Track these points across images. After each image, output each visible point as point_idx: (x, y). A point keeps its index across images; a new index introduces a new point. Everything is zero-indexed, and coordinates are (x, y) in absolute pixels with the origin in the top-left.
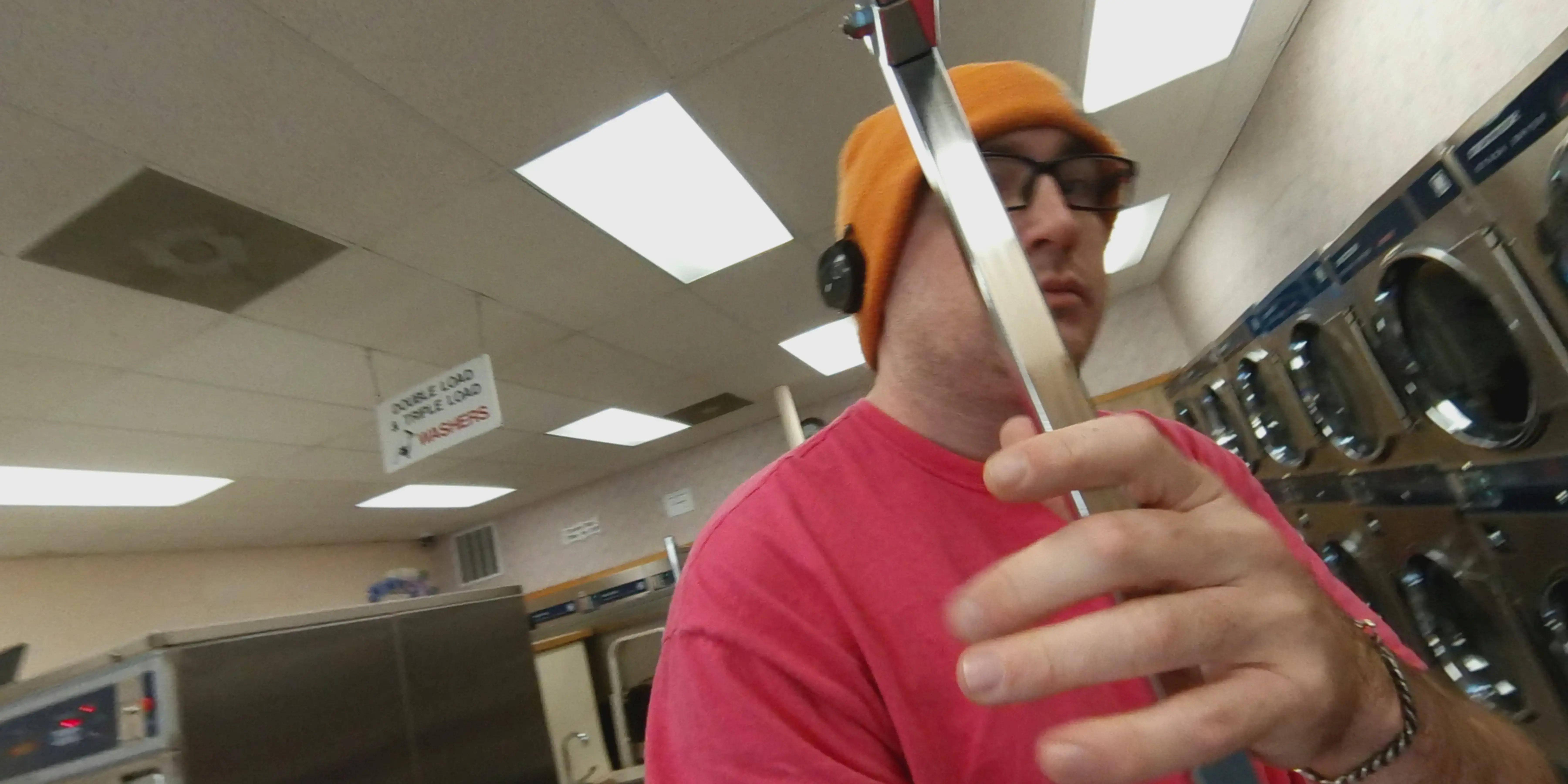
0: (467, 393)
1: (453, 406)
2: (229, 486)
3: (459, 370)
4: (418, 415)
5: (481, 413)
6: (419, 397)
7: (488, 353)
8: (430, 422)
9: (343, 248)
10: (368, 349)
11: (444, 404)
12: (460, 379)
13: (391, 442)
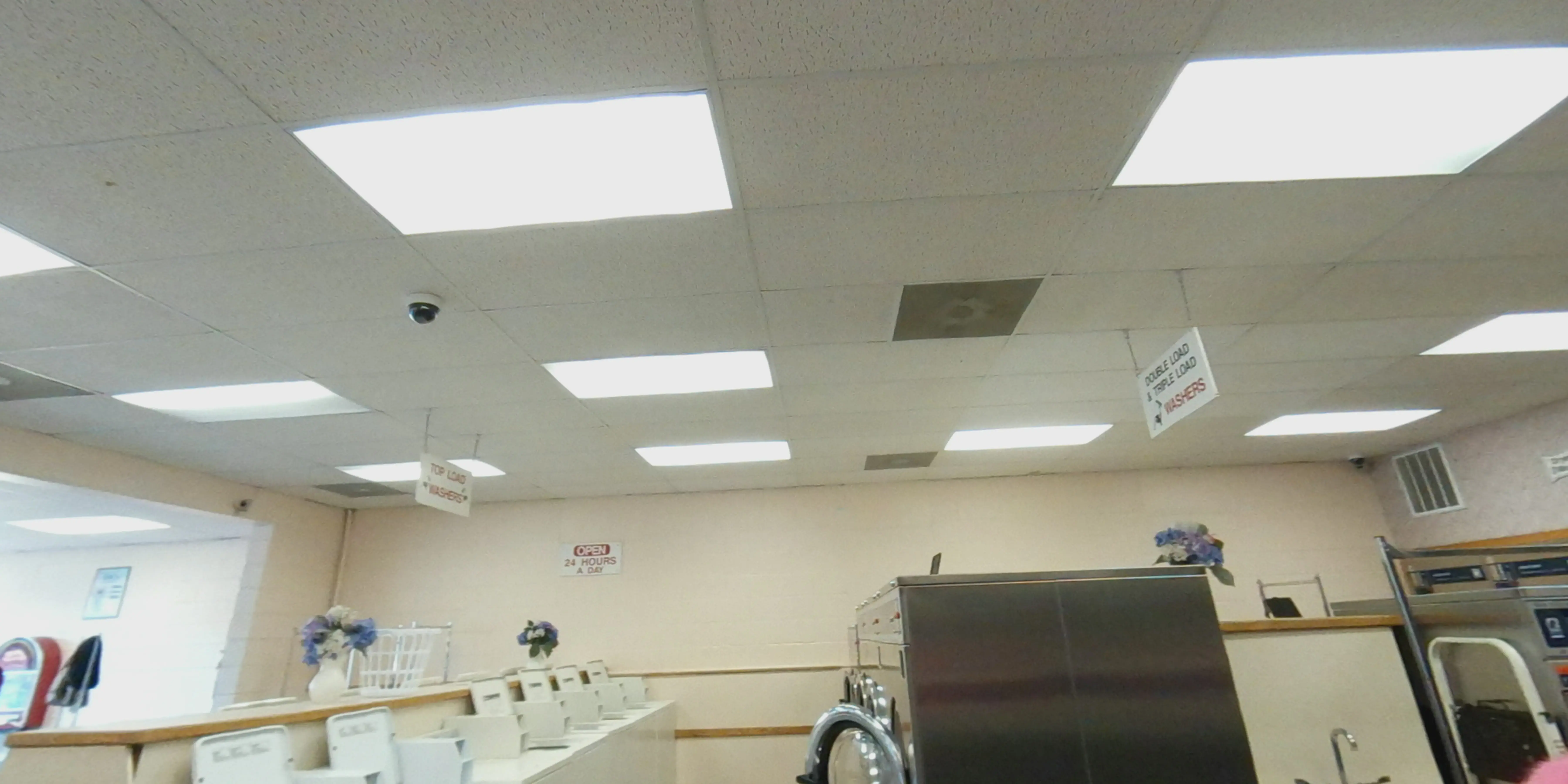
0: (1187, 367)
1: (1181, 378)
2: (1110, 430)
3: (1179, 345)
4: (1161, 387)
5: (1199, 385)
6: (1159, 371)
7: (1196, 326)
8: (1167, 395)
9: (1042, 280)
10: (1126, 331)
11: (1175, 378)
12: (1180, 354)
13: (1150, 411)
